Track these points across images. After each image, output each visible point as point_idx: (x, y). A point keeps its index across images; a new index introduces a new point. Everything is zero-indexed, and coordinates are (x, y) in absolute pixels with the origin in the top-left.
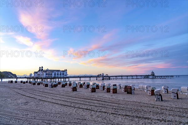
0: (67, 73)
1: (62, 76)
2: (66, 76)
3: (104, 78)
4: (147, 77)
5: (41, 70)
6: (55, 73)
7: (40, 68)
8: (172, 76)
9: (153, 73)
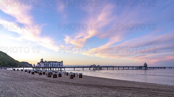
0: (62, 63)
1: (58, 66)
2: (61, 67)
3: (97, 68)
4: (140, 68)
5: (42, 61)
6: (53, 64)
7: (41, 59)
8: (164, 68)
9: (146, 64)
